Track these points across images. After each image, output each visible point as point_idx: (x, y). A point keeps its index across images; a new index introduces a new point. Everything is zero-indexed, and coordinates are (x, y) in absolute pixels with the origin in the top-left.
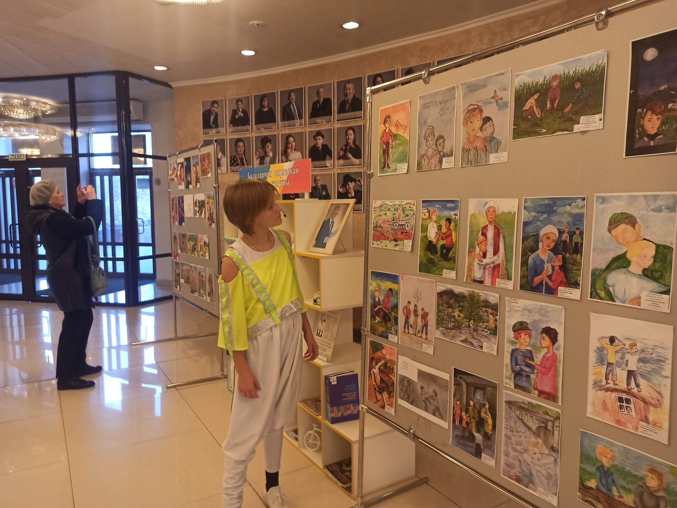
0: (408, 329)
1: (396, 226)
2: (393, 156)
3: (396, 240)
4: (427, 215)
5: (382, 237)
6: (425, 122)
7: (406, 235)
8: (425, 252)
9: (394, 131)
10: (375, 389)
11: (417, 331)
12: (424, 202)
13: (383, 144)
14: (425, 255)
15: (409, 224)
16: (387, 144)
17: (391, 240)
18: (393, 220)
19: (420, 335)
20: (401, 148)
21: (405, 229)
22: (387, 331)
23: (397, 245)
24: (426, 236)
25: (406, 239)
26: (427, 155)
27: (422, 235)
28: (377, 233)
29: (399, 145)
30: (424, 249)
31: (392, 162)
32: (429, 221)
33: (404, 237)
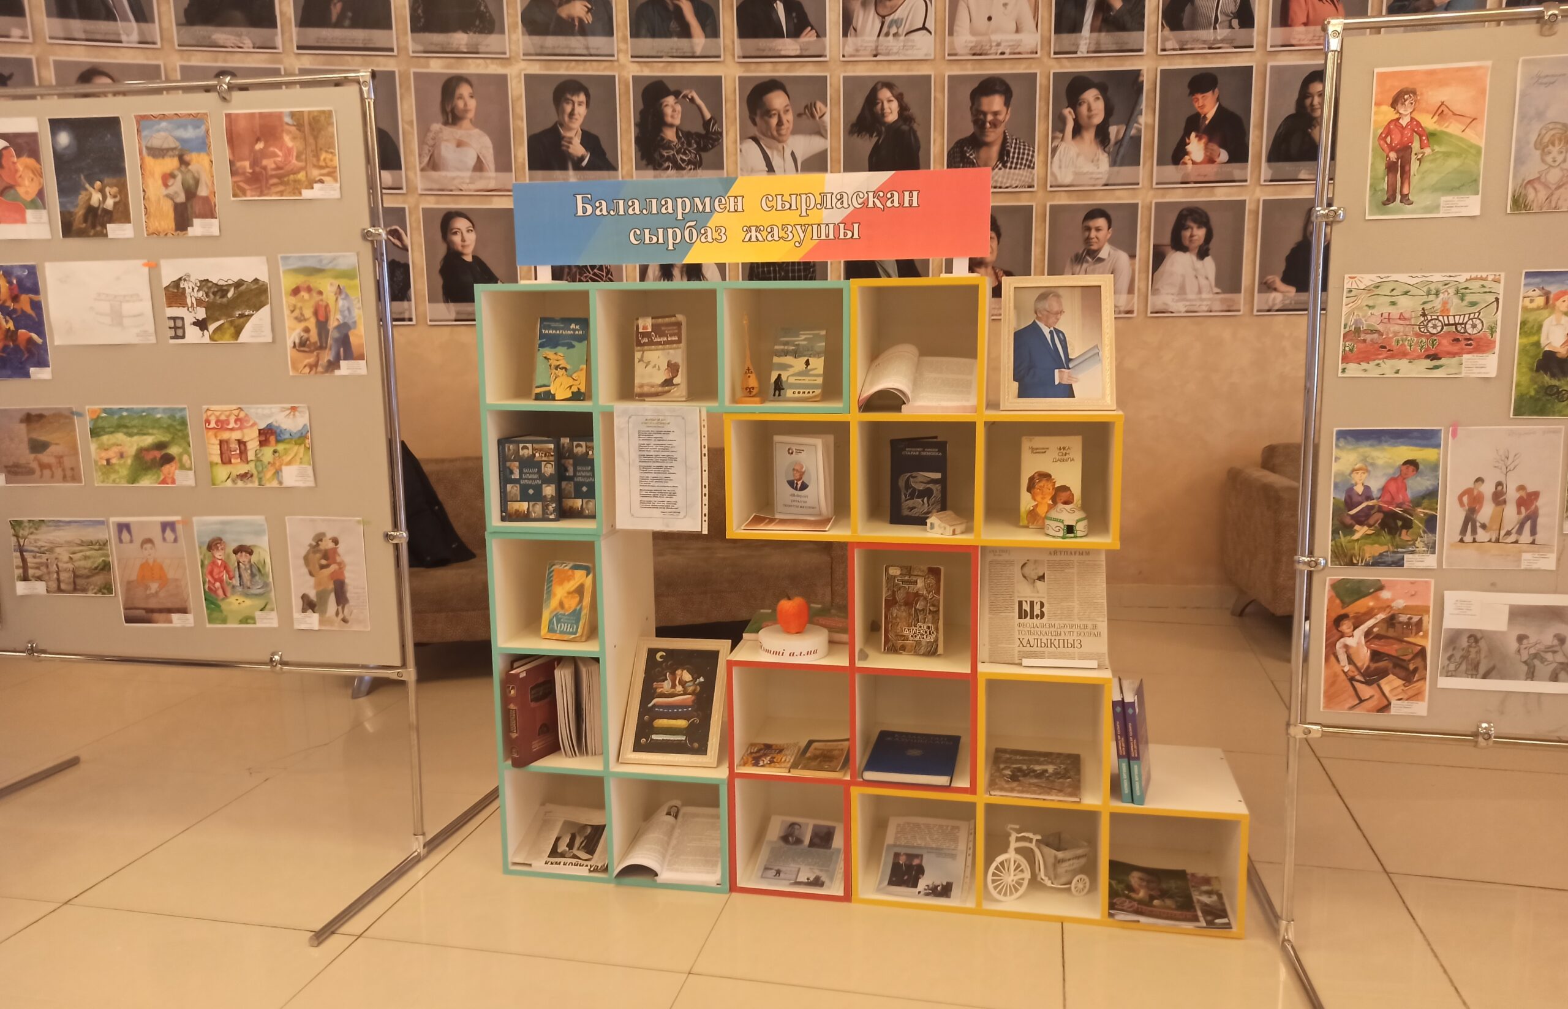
0: (1474, 532)
1: (1435, 327)
2: (1422, 178)
3: (1434, 357)
4: (1541, 301)
5: (1380, 354)
6: (1540, 115)
7: (1467, 345)
8: (1534, 374)
9: (1429, 123)
10: (1352, 680)
11: (1503, 533)
12: (1528, 275)
13: (1387, 150)
14: (1533, 381)
15: (1478, 322)
16: (1404, 151)
17: (1419, 357)
18: (1424, 315)
19: (1512, 538)
20: (1454, 163)
21: (1466, 332)
22: (1400, 550)
23: (1436, 367)
24: (1537, 344)
25: (1469, 353)
26: (1543, 180)
27: (1525, 341)
28: (1362, 345)
29: (1447, 155)
30: (1531, 370)
31: (1422, 190)
32: (1545, 312)
33: (1462, 349)
